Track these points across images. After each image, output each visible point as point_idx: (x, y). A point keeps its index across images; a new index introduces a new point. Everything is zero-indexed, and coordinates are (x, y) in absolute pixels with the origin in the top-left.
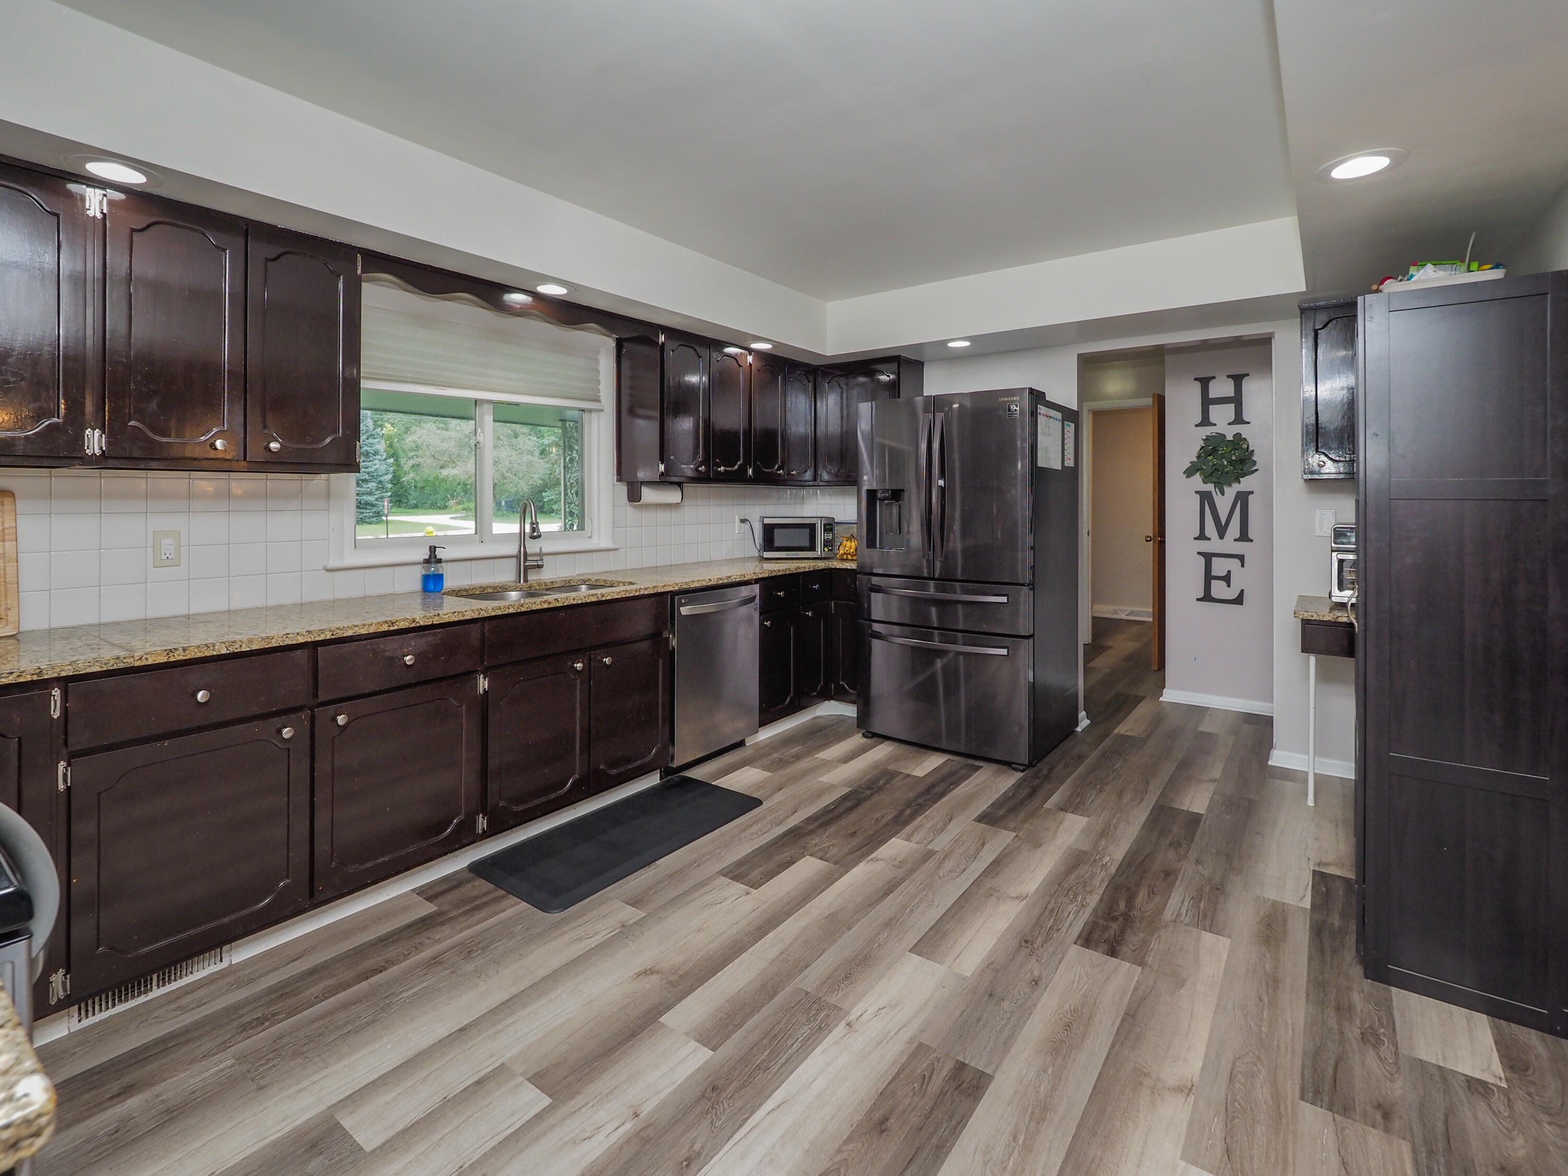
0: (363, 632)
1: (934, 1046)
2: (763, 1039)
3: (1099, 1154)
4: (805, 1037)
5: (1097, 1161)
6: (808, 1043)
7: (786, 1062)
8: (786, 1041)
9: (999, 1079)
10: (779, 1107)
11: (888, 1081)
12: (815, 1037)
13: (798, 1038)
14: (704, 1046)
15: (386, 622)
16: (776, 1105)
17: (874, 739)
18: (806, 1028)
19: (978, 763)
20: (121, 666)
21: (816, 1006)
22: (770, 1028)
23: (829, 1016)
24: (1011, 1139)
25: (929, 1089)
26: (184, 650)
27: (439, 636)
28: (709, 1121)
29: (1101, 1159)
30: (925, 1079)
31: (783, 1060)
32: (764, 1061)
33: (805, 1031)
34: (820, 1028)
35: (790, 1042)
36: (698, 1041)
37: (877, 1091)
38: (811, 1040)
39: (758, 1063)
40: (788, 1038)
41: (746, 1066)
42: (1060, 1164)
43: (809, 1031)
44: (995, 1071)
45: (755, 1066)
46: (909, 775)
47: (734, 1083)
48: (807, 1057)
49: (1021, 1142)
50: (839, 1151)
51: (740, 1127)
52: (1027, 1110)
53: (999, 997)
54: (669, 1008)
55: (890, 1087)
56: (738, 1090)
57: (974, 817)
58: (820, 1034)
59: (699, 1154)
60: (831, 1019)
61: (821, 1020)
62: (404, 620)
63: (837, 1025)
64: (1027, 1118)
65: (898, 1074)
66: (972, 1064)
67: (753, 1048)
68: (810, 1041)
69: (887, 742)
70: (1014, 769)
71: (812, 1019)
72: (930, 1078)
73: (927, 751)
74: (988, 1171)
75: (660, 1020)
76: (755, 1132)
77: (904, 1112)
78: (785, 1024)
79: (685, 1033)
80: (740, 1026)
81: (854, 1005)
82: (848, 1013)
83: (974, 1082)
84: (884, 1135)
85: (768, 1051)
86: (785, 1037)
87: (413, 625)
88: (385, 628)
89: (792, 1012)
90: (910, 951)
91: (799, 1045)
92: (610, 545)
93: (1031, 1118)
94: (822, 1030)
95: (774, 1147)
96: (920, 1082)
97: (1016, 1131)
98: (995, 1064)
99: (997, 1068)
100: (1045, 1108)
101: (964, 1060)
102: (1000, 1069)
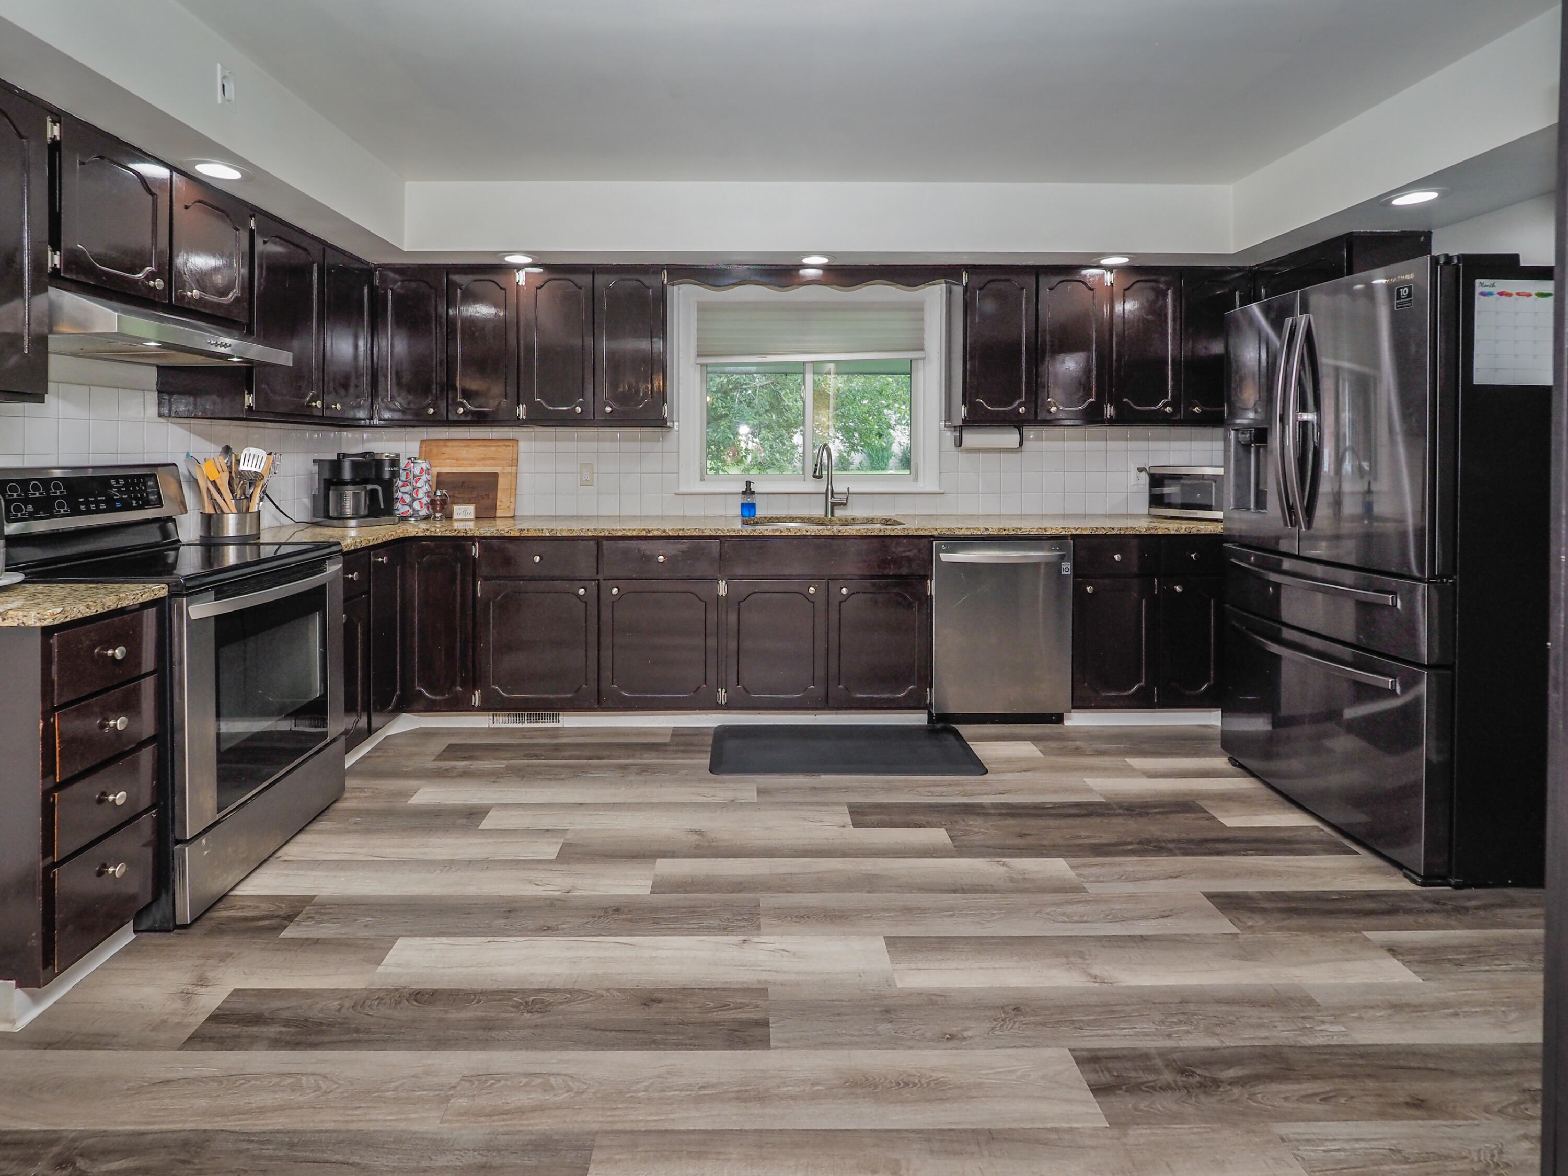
0: (629, 534)
1: (771, 998)
3: (735, 1156)
5: (722, 1157)
9: (771, 1053)
11: (703, 987)
15: (645, 530)
17: (1239, 770)
19: (1354, 847)
20: (499, 535)
24: (700, 1085)
25: (715, 1014)
26: (528, 530)
27: (686, 545)
29: (729, 1160)
30: (725, 1007)
37: (682, 986)
42: (697, 1128)
44: (776, 1048)
46: (1214, 818)
49: (701, 1093)
51: (594, 936)
52: (747, 1085)
53: (892, 1018)
55: (698, 990)
57: (1203, 890)
62: (658, 530)
63: (737, 935)
64: (737, 1089)
65: (719, 989)
66: (771, 1030)
69: (1252, 779)
70: (1406, 876)
72: (728, 1010)
73: (1294, 807)
74: (651, 1081)
77: (676, 1008)
83: (749, 1039)
84: (642, 1007)
87: (664, 534)
88: (644, 533)
90: (884, 937)
92: (934, 488)
93: (738, 1091)
96: (719, 1005)
97: (713, 1086)
98: (786, 1045)
99: (783, 1048)
100: (762, 1098)
101: (773, 1023)
102: (784, 1051)
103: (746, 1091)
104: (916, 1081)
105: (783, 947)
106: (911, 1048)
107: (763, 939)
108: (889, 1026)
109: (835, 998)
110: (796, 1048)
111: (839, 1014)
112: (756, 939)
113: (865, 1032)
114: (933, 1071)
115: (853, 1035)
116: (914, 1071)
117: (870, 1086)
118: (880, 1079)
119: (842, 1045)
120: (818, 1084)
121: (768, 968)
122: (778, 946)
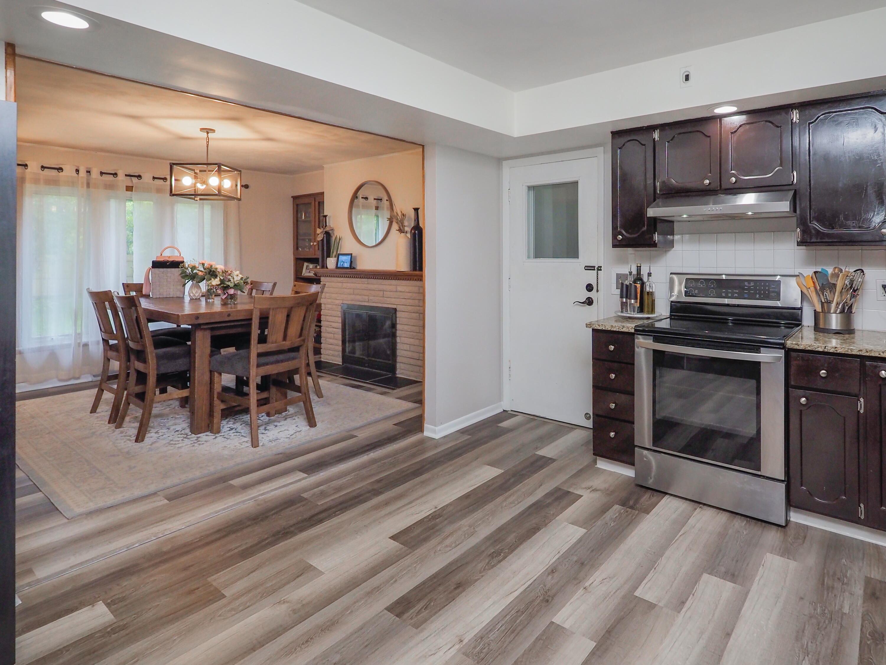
1: (410, 627)
2: (521, 630)
4: (493, 631)
6: (491, 627)
7: (506, 615)
8: (506, 629)
9: (382, 608)
10: (511, 593)
11: (448, 606)
12: (486, 632)
13: (498, 631)
14: (559, 625)
16: (512, 594)
18: (492, 638)
21: (482, 655)
22: (516, 638)
23: (473, 648)
25: (426, 602)
28: (547, 586)
30: (426, 607)
31: (508, 617)
32: (520, 616)
33: (492, 636)
34: (482, 638)
35: (503, 628)
36: (564, 628)
37: (456, 601)
38: (488, 630)
39: (524, 615)
40: (504, 631)
41: (531, 613)
43: (490, 636)
44: (382, 611)
45: (525, 613)
47: (536, 604)
48: (493, 619)
50: (482, 576)
51: (531, 584)
52: (379, 593)
54: (593, 653)
55: (447, 603)
56: (533, 601)
58: (482, 634)
59: (549, 574)
60: (472, 645)
61: (480, 644)
63: (469, 641)
64: (382, 589)
65: (440, 610)
66: (393, 615)
67: (527, 624)
68: (490, 629)
71: (486, 645)
72: (423, 607)
75: (595, 644)
76: (522, 583)
77: (445, 592)
78: (505, 642)
79: (575, 633)
80: (538, 639)
81: (453, 657)
82: (459, 650)
83: (398, 606)
84: (459, 582)
85: (517, 622)
86: (506, 631)
89: (500, 650)
91: (497, 626)
94: (481, 637)
95: (514, 577)
96: (429, 606)
97: (392, 584)
98: (379, 615)
99: (379, 613)
100: (369, 594)
101: (395, 618)
102: (377, 613)
103: (378, 591)
104: (303, 646)
105: (436, 656)
106: (315, 659)
107: (453, 651)
108: (334, 661)
109: (377, 652)
110: (373, 617)
111: (366, 646)
112: (457, 647)
113: (345, 649)
114: (296, 657)
115: (351, 642)
116: (306, 649)
117: (325, 629)
118: (322, 634)
119: (352, 634)
120: (349, 613)
121: (429, 638)
122: (441, 653)
